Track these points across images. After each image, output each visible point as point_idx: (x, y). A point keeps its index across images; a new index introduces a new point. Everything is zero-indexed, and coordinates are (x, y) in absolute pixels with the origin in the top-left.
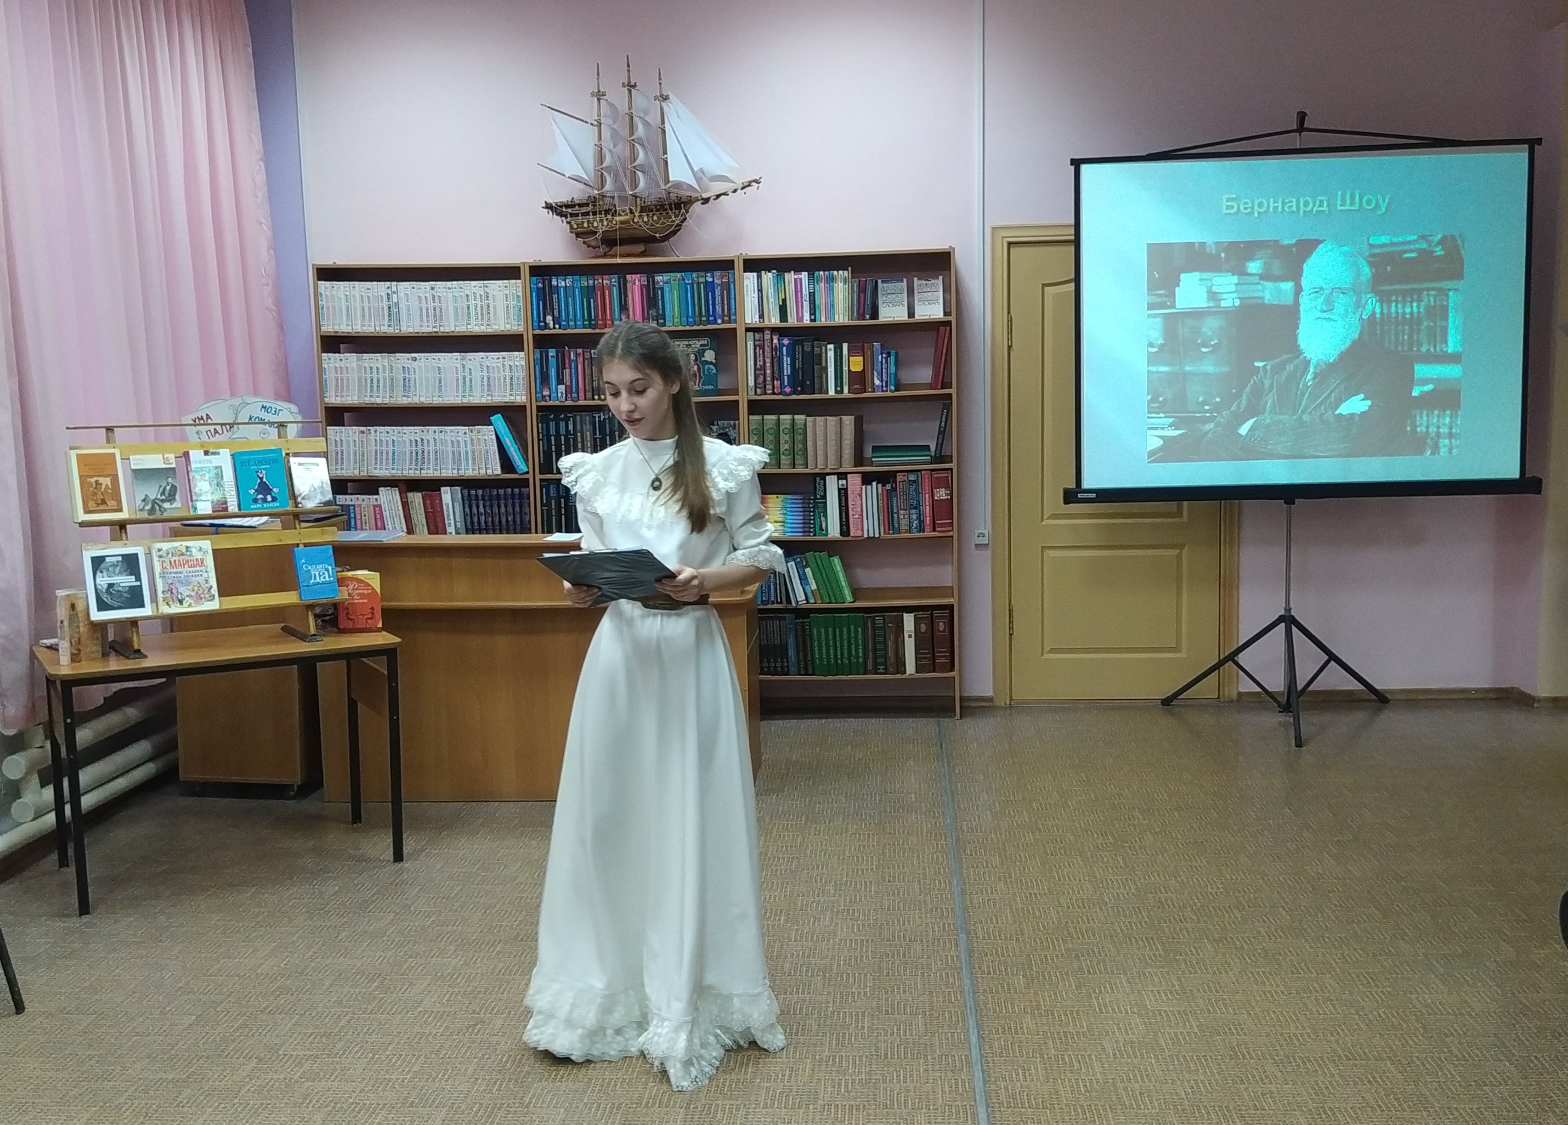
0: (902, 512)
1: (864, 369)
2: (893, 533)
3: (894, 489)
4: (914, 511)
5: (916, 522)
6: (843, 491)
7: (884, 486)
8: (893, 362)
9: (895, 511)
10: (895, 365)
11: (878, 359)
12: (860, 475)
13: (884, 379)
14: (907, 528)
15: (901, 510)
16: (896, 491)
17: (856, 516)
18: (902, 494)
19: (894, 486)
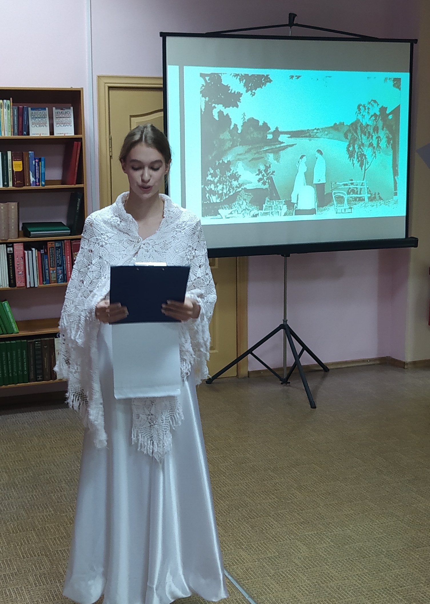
0: (52, 269)
1: (23, 170)
2: (46, 284)
4: (58, 268)
5: (61, 275)
6: (10, 256)
7: (40, 251)
8: (43, 165)
9: (47, 268)
10: (44, 167)
11: (33, 163)
12: (23, 243)
13: (37, 177)
14: (55, 279)
15: (51, 267)
16: (47, 254)
17: (21, 273)
18: (51, 256)
19: (46, 251)
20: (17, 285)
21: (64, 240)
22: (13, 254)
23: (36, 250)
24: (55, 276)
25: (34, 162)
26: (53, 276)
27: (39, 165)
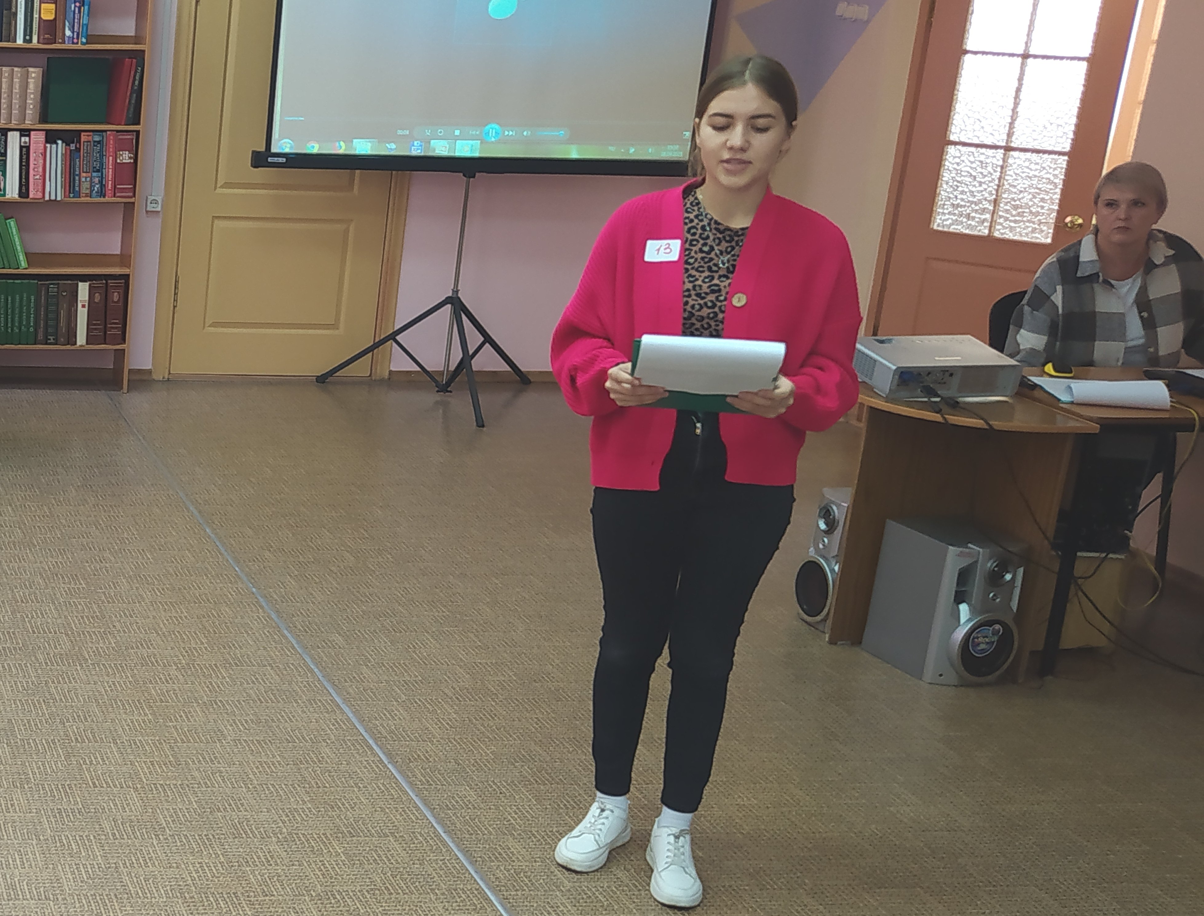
0: (84, 175)
1: (55, 19)
2: (74, 197)
3: (78, 150)
4: (95, 174)
5: (97, 186)
6: (24, 150)
7: (69, 145)
8: (86, 12)
9: (77, 173)
10: (88, 16)
11: (71, 8)
12: (44, 132)
13: (75, 30)
14: (88, 191)
15: (83, 172)
16: (80, 151)
17: (38, 177)
18: (85, 155)
19: (78, 146)
20: (31, 196)
21: (106, 131)
22: (28, 148)
23: (64, 144)
24: (88, 187)
25: (73, 6)
26: (85, 186)
27: (80, 12)
